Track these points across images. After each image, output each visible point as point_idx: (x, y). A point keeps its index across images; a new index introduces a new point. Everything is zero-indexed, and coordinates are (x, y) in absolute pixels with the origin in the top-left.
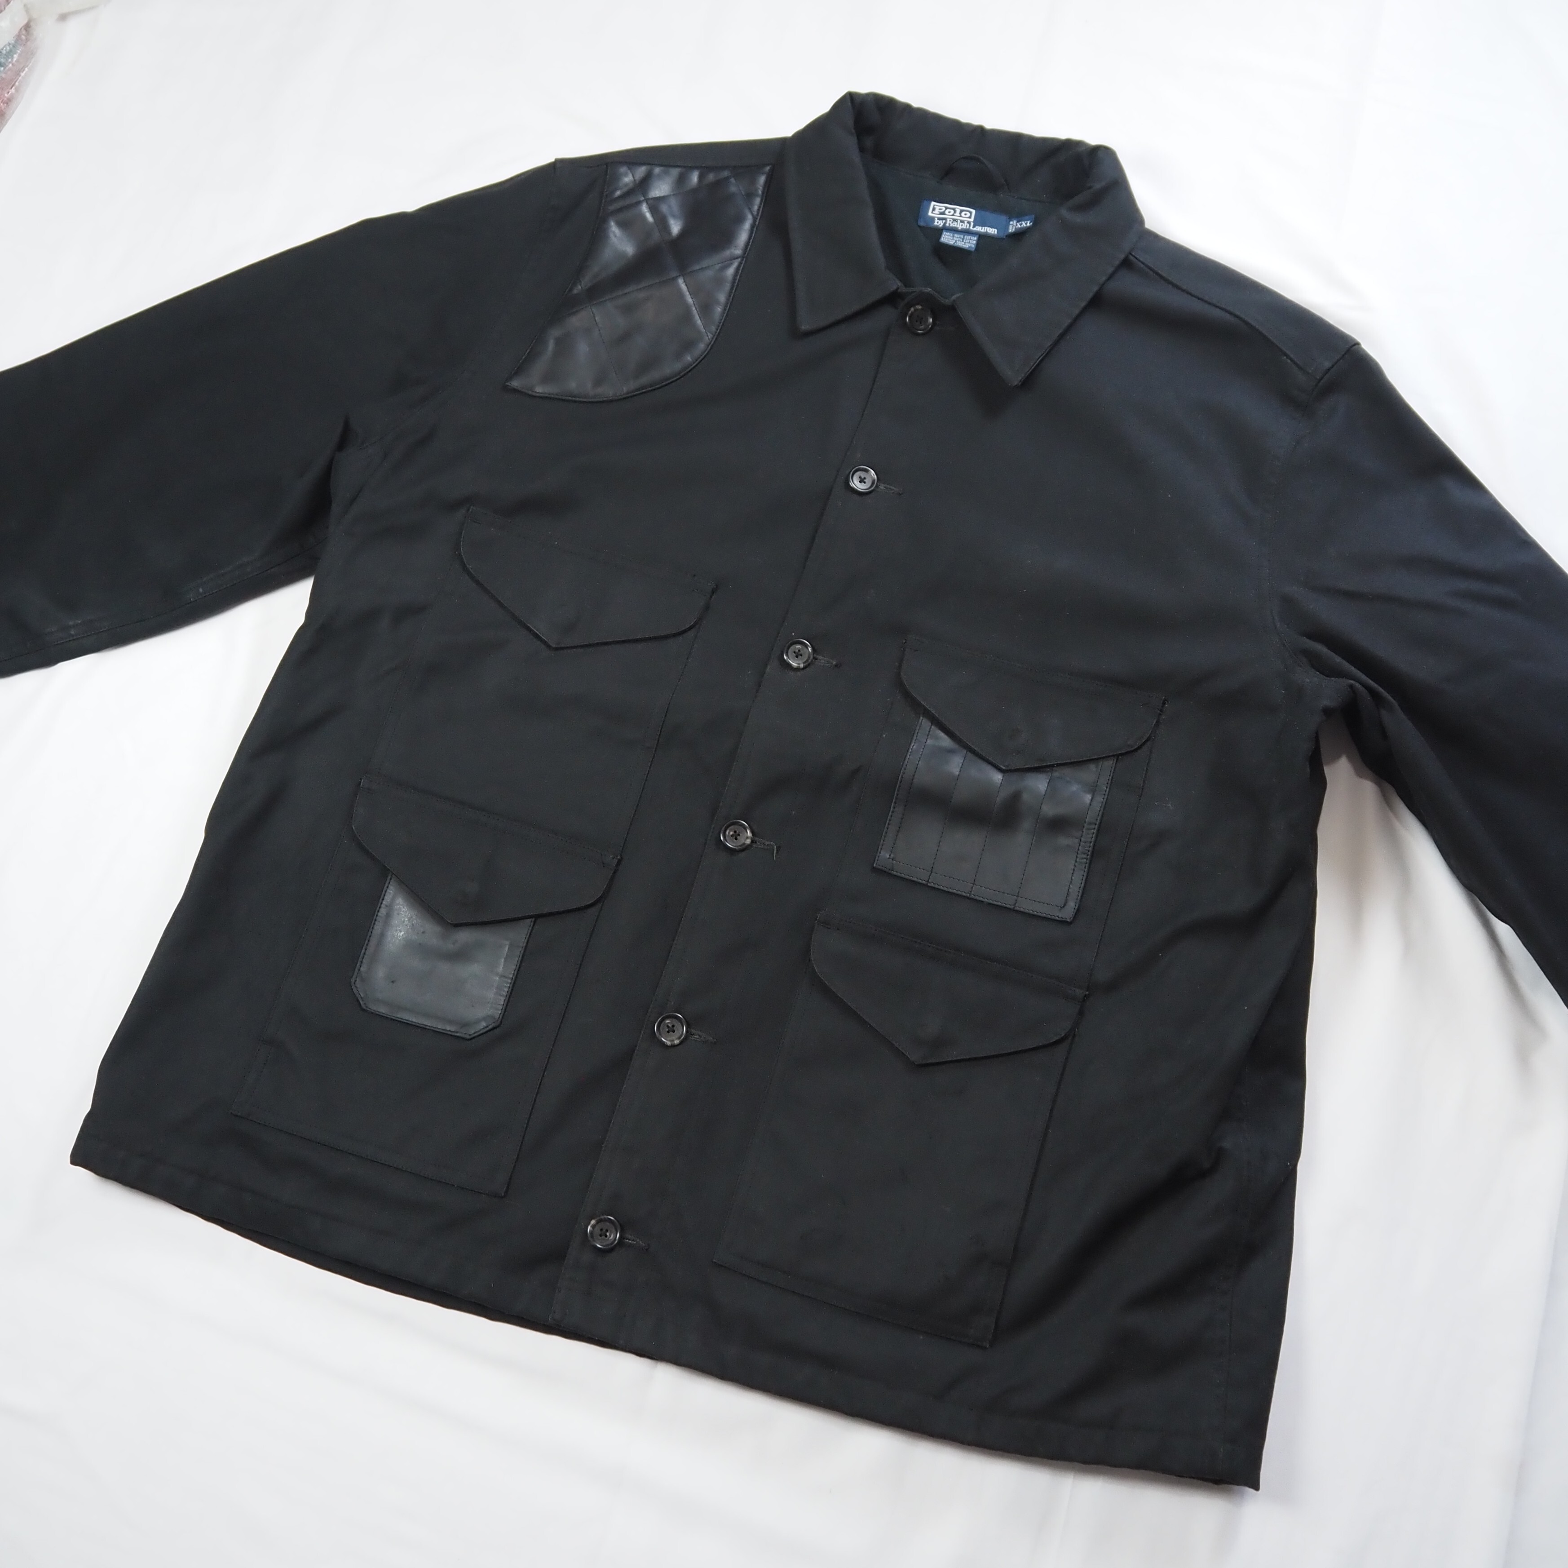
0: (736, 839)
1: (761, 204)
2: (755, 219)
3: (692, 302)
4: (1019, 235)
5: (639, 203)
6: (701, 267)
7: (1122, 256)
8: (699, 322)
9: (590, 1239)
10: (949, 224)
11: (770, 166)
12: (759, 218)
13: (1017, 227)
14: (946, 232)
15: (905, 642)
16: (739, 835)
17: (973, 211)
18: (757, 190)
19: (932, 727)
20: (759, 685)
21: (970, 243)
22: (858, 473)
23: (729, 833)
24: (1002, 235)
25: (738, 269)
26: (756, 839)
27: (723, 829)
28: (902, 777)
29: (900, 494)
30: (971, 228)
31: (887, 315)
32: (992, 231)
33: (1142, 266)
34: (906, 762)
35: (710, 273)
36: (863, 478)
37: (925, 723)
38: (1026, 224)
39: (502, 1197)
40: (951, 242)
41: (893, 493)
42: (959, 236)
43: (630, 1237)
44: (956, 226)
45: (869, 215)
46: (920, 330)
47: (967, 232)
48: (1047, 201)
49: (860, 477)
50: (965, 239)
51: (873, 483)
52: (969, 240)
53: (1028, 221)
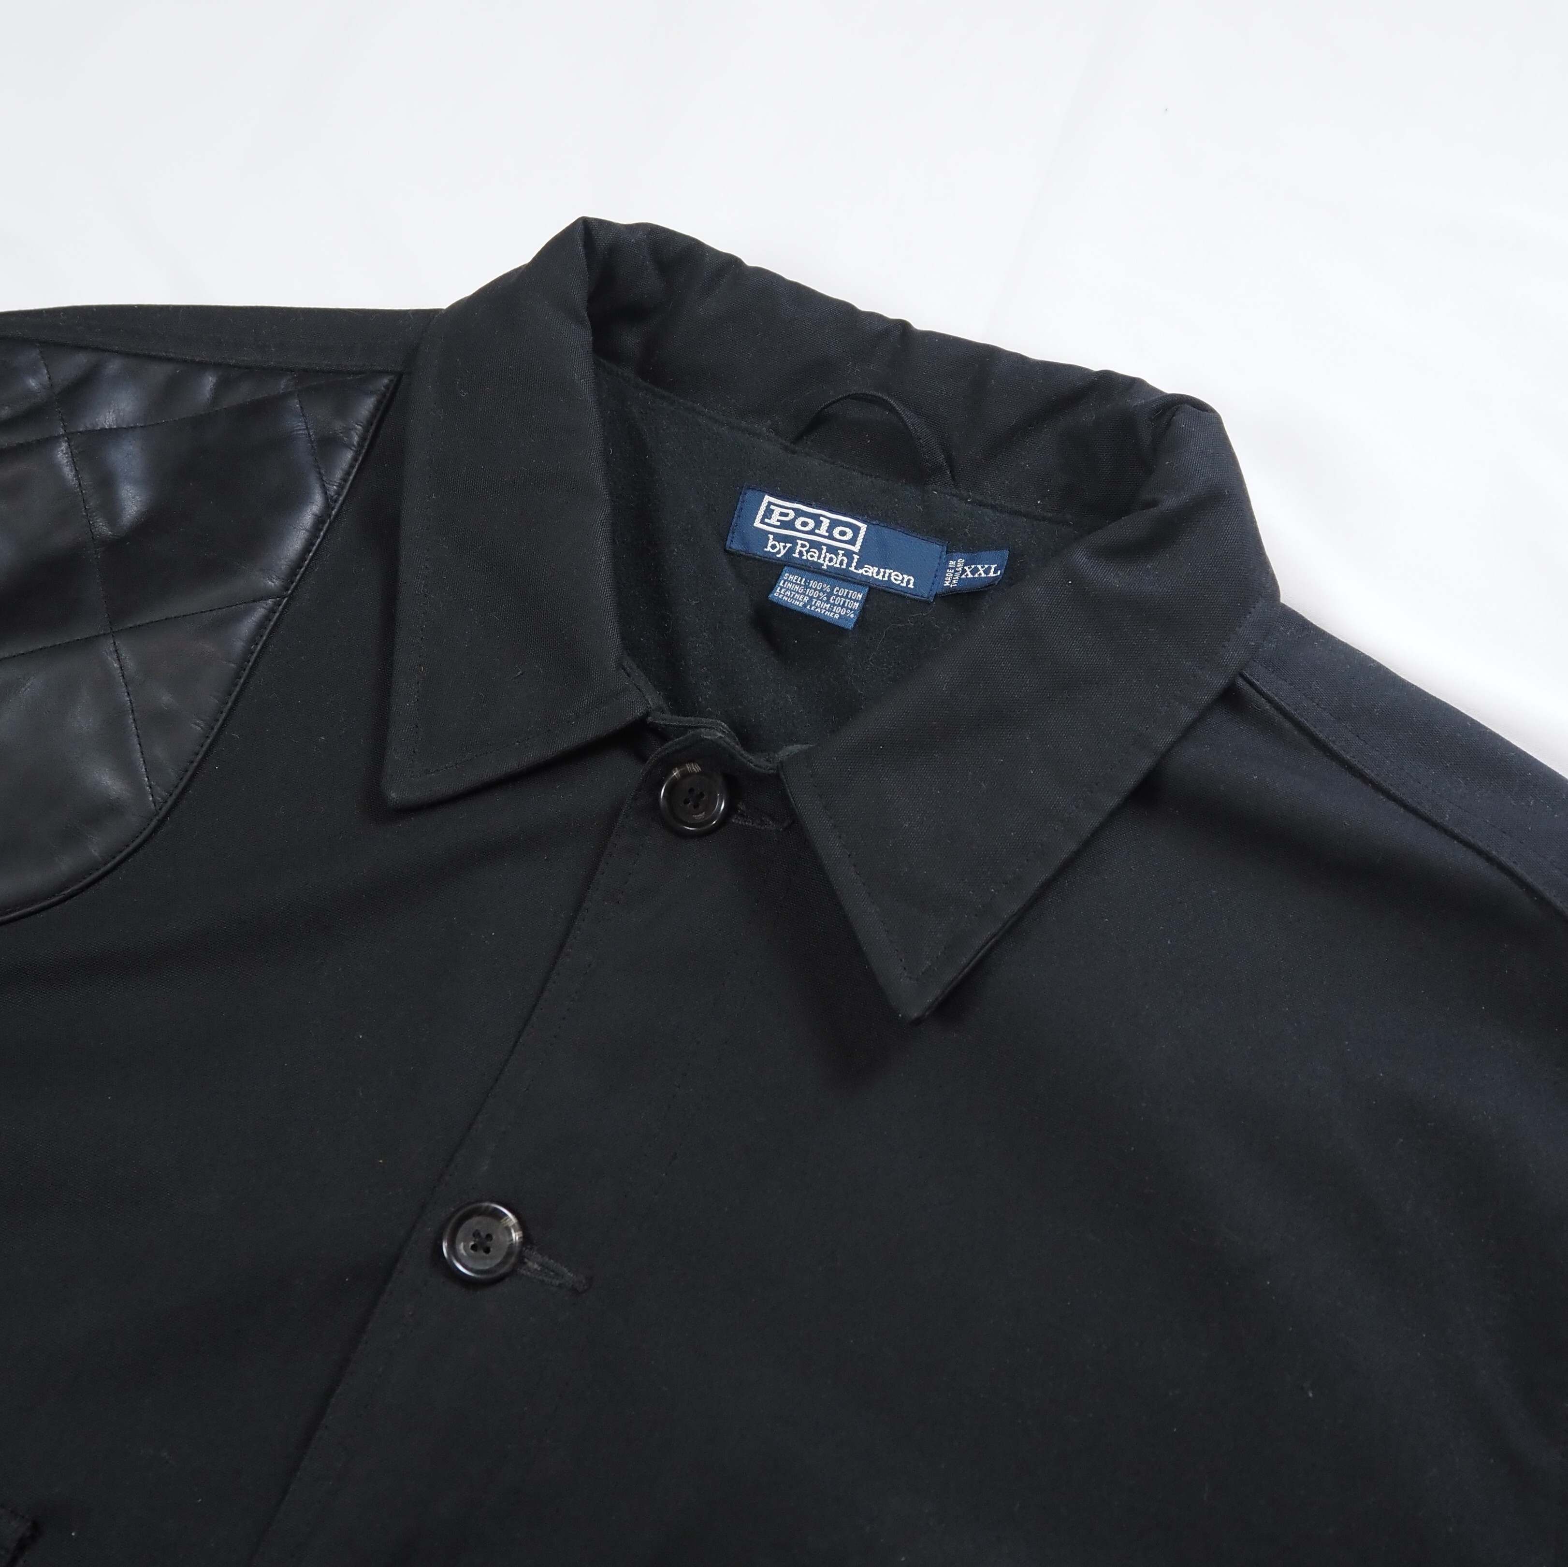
1: (352, 466)
2: (329, 503)
4: (966, 595)
5: (50, 440)
6: (164, 618)
7: (1219, 682)
10: (801, 553)
11: (392, 377)
12: (340, 503)
13: (964, 576)
14: (791, 573)
17: (863, 527)
18: (348, 432)
21: (842, 608)
22: (474, 1223)
24: (925, 593)
25: (262, 625)
30: (852, 569)
31: (616, 776)
32: (902, 580)
33: (1267, 707)
36: (483, 1237)
38: (987, 572)
40: (798, 602)
41: (560, 1286)
42: (818, 586)
44: (815, 559)
46: (693, 825)
47: (840, 577)
48: (1044, 519)
49: (476, 1234)
50: (835, 595)
51: (509, 1254)
52: (843, 599)
53: (992, 563)
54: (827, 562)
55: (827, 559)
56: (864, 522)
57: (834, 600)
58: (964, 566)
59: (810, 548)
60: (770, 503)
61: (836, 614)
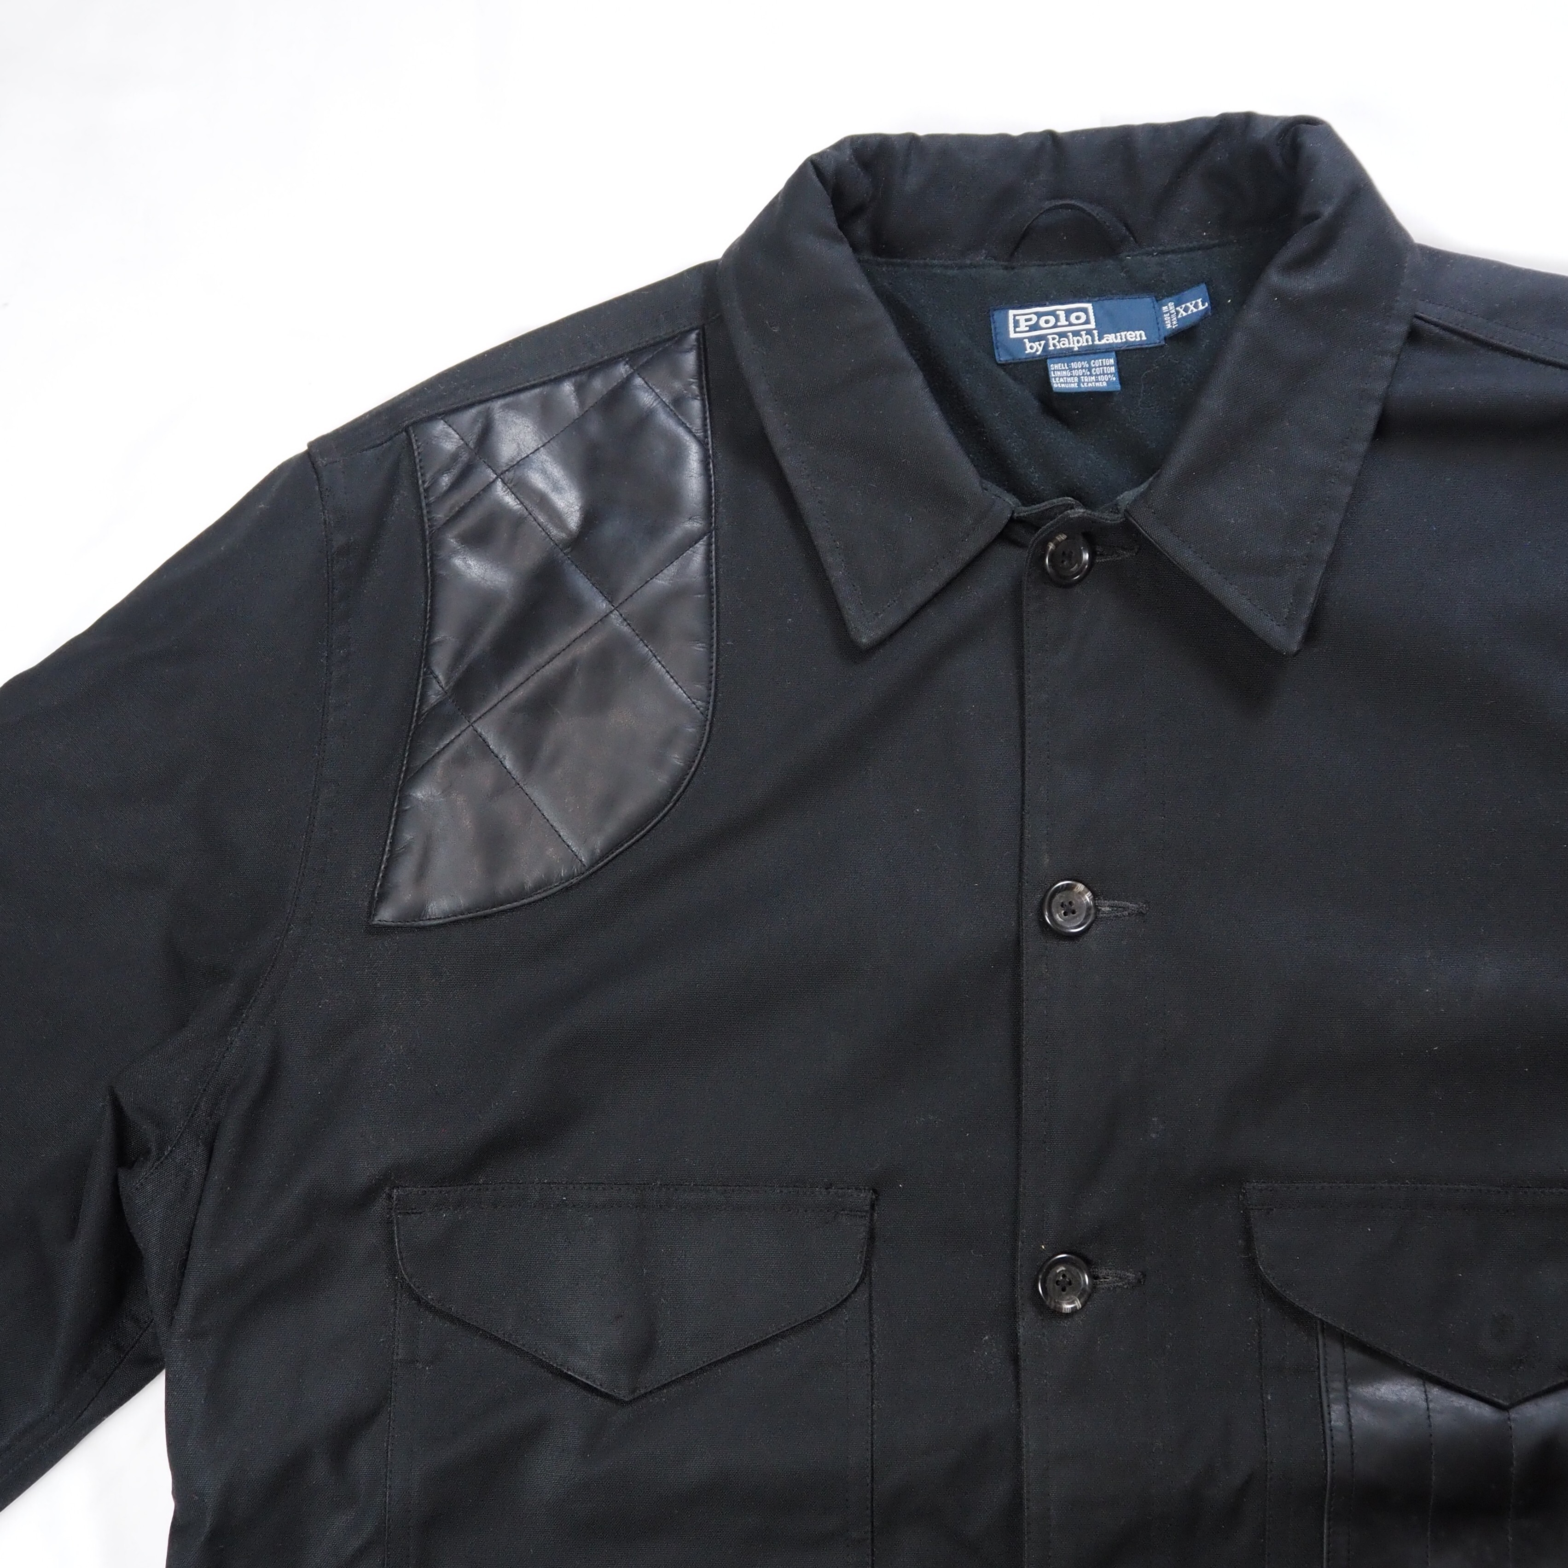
1: (703, 411)
2: (702, 444)
3: (649, 651)
4: (1189, 332)
5: (488, 483)
6: (642, 580)
7: (1401, 329)
10: (1054, 345)
11: (697, 331)
12: (709, 439)
13: (1180, 316)
14: (1055, 363)
15: (1244, 1200)
17: (1089, 306)
18: (687, 386)
21: (1105, 375)
22: (1058, 899)
24: (1157, 341)
25: (708, 558)
28: (1333, 1475)
30: (1097, 342)
31: (1009, 564)
32: (1136, 336)
33: (1437, 330)
35: (662, 585)
36: (1067, 903)
37: (1331, 1350)
38: (1196, 306)
40: (1072, 384)
41: (1129, 915)
42: (1080, 366)
44: (1067, 346)
46: (1073, 576)
47: (1090, 352)
48: (1214, 246)
49: (1062, 905)
50: (1093, 367)
51: (1089, 908)
52: (1101, 368)
53: (1199, 298)
55: (1075, 342)
56: (1088, 302)
57: (1095, 371)
58: (1176, 307)
59: (1060, 338)
60: (1015, 316)
61: (1102, 384)
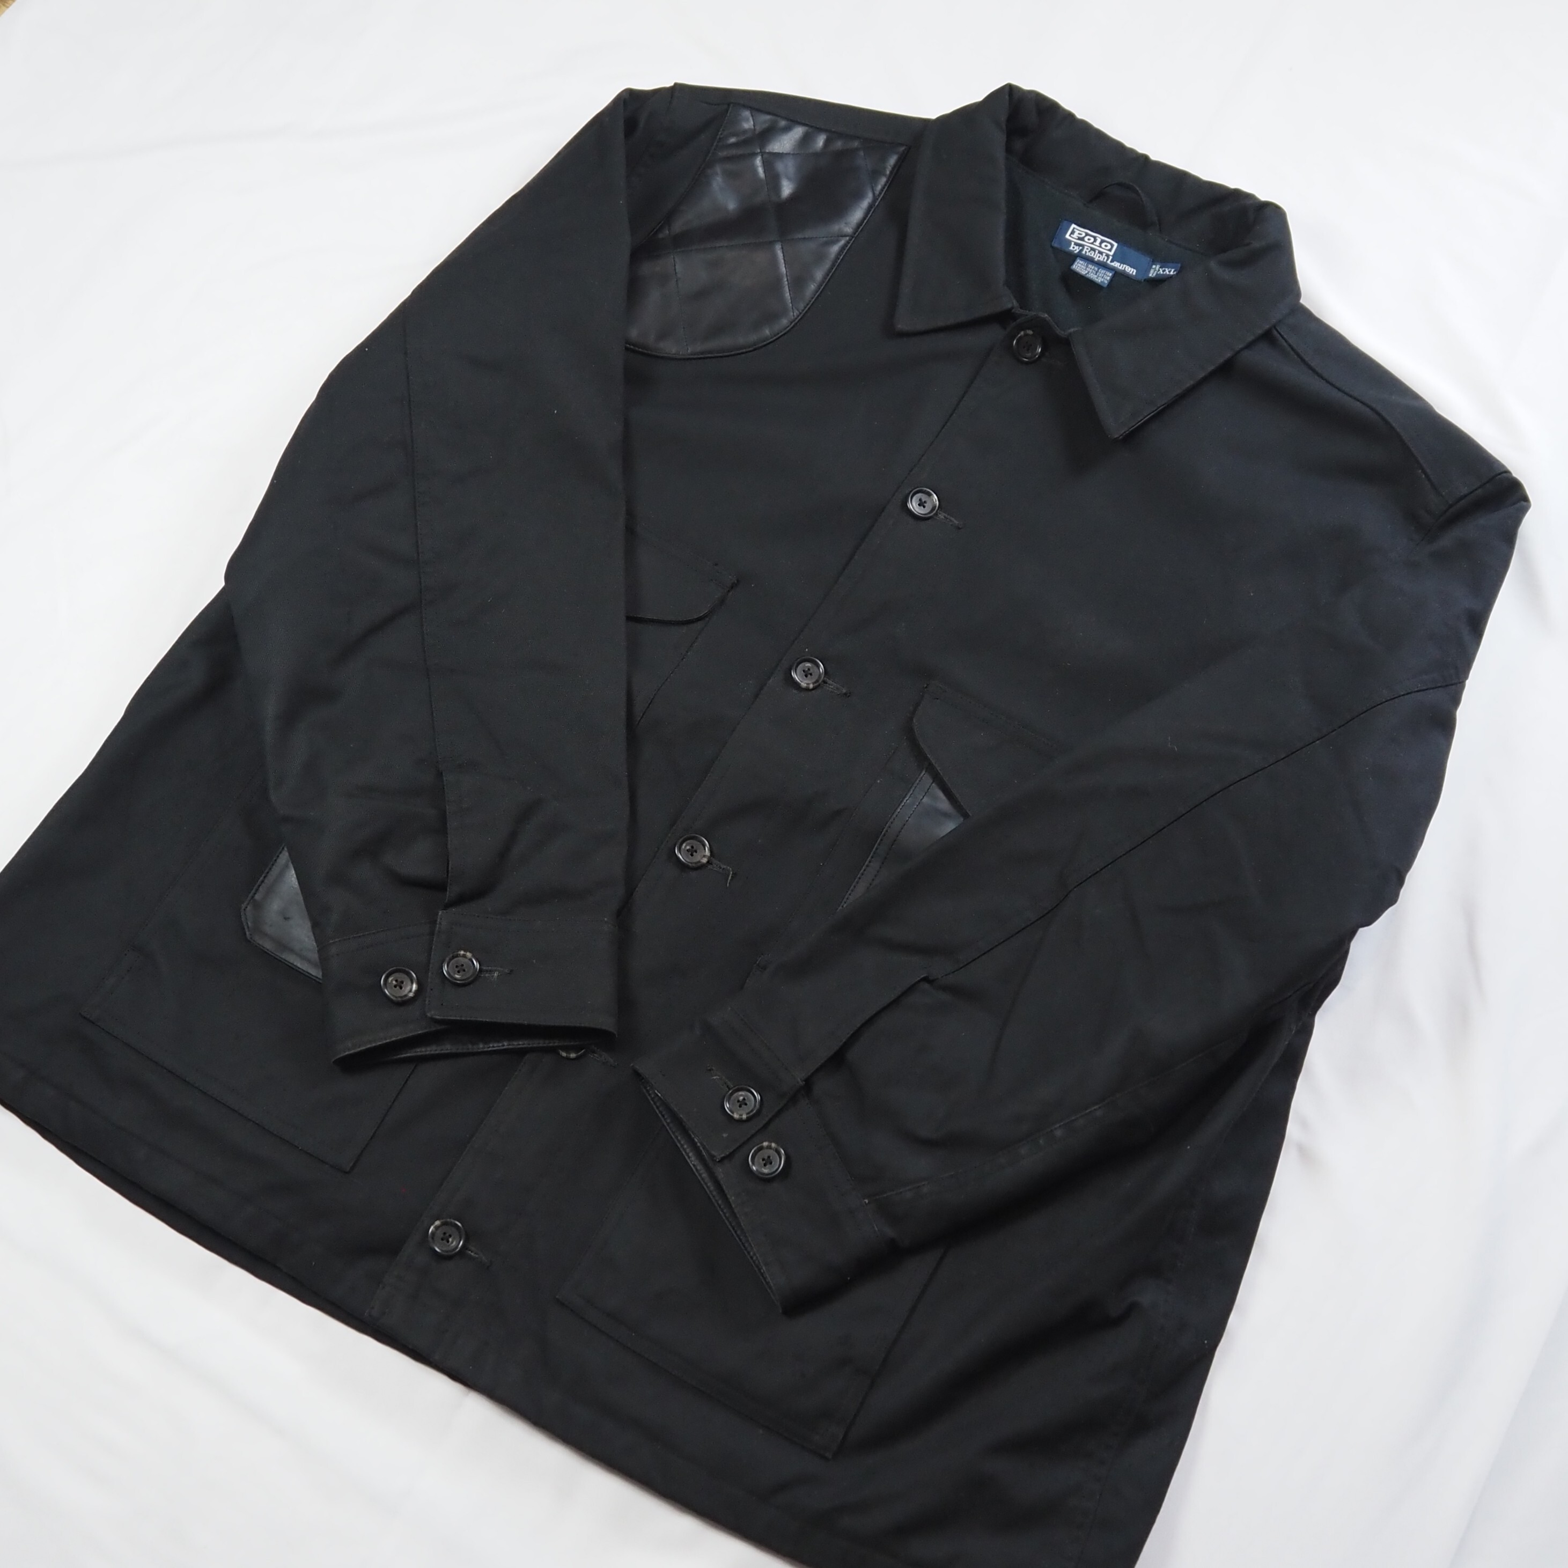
0: (692, 855)
1: (885, 185)
2: (875, 200)
3: (785, 272)
4: (1158, 281)
5: (754, 155)
6: (803, 237)
7: (1265, 328)
8: (787, 295)
9: (430, 1239)
10: (1086, 252)
11: (905, 147)
12: (879, 199)
13: (1159, 273)
14: (1081, 260)
15: (926, 687)
16: (696, 852)
17: (1116, 245)
18: (885, 168)
19: (933, 784)
20: (757, 696)
21: (1103, 278)
22: (919, 495)
23: (685, 847)
24: (1141, 278)
25: (843, 248)
26: (714, 861)
27: (680, 841)
28: (887, 831)
29: (959, 528)
30: (1109, 262)
31: (994, 334)
32: (1131, 271)
33: (1285, 344)
34: (894, 816)
35: (812, 245)
36: (923, 501)
37: (926, 779)
38: (1169, 272)
39: (347, 1173)
40: (1083, 272)
41: (952, 525)
42: (1093, 268)
43: (473, 1248)
44: (1092, 255)
45: (1000, 223)
46: (1026, 358)
47: (1103, 265)
48: (1198, 251)
49: (920, 500)
50: (1099, 272)
51: (932, 510)
52: (1103, 274)
53: (1173, 268)
54: (1097, 258)
56: (1116, 242)
57: (1099, 274)
58: (1159, 268)
61: (1099, 280)
